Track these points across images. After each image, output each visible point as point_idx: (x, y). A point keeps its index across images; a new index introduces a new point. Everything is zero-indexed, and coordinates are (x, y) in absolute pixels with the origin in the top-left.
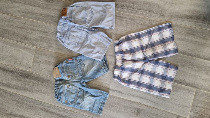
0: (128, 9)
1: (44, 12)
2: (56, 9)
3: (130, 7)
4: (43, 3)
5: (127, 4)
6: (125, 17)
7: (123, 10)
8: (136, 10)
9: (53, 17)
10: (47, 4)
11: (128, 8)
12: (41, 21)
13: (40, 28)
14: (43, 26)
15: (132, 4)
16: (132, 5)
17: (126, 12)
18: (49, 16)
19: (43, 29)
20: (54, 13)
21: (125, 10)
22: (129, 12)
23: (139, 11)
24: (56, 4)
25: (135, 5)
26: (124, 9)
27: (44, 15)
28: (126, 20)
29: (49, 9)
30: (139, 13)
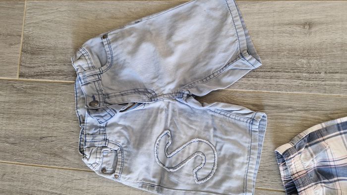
0: (291, 78)
1: (11, 127)
2: (49, 114)
3: (295, 69)
4: (7, 99)
5: (284, 60)
6: (287, 104)
7: (273, 81)
8: (323, 75)
9: (44, 140)
10: (19, 102)
11: (292, 74)
12: (7, 160)
13: (7, 183)
14: (16, 175)
15: (303, 57)
16: (304, 61)
17: (289, 88)
18: (29, 138)
19: (15, 183)
20: (43, 126)
21: (281, 81)
22: (299, 88)
23: (332, 79)
24: (47, 97)
25: (315, 62)
26: (278, 78)
27: (13, 137)
28: (293, 114)
29: (29, 117)
30: (334, 85)
